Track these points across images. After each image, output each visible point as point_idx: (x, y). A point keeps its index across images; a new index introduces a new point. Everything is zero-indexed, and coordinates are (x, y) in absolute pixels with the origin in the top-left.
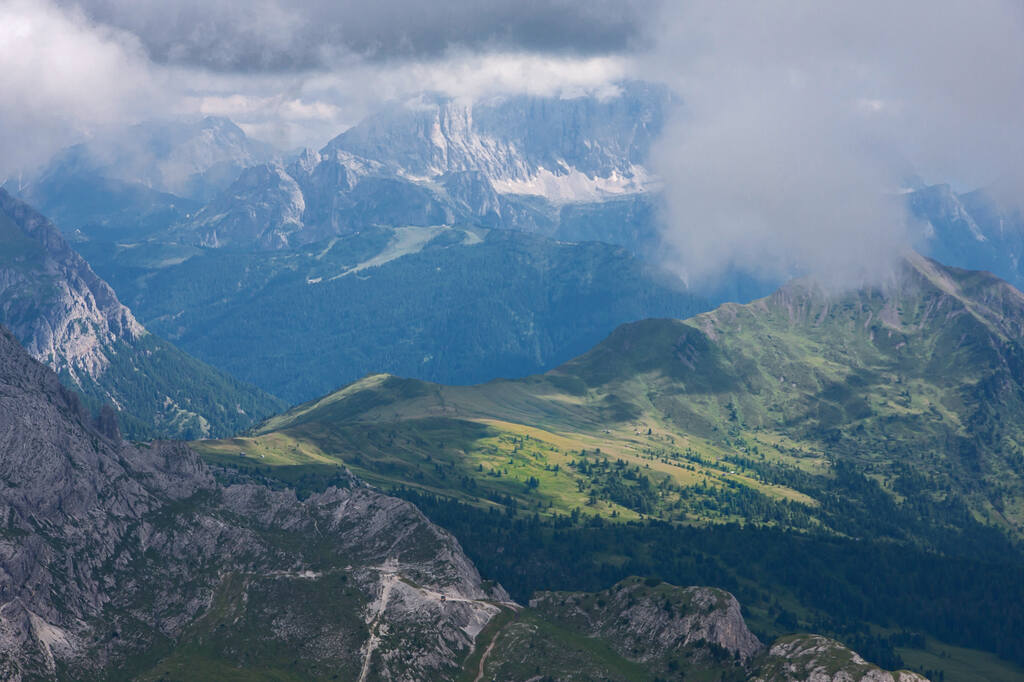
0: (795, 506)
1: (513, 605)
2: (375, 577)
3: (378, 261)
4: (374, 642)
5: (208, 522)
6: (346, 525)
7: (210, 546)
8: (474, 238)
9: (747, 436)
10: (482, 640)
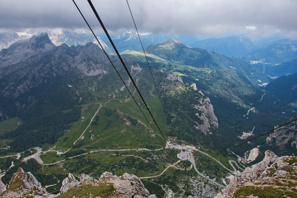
0: (164, 61)
1: (143, 69)
2: (131, 67)
3: (127, 40)
4: (132, 72)
5: (117, 62)
6: (128, 62)
7: (117, 65)
8: (135, 38)
9: (160, 55)
10: (141, 72)
